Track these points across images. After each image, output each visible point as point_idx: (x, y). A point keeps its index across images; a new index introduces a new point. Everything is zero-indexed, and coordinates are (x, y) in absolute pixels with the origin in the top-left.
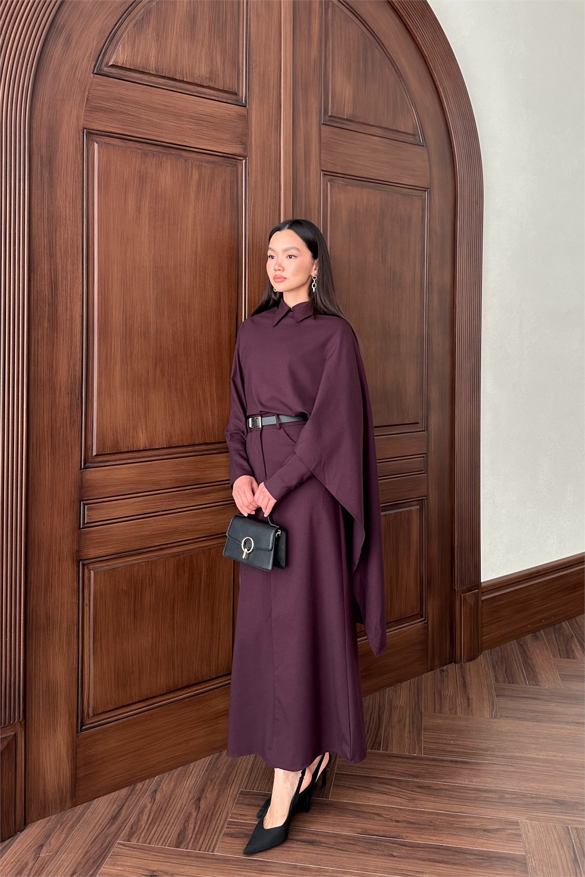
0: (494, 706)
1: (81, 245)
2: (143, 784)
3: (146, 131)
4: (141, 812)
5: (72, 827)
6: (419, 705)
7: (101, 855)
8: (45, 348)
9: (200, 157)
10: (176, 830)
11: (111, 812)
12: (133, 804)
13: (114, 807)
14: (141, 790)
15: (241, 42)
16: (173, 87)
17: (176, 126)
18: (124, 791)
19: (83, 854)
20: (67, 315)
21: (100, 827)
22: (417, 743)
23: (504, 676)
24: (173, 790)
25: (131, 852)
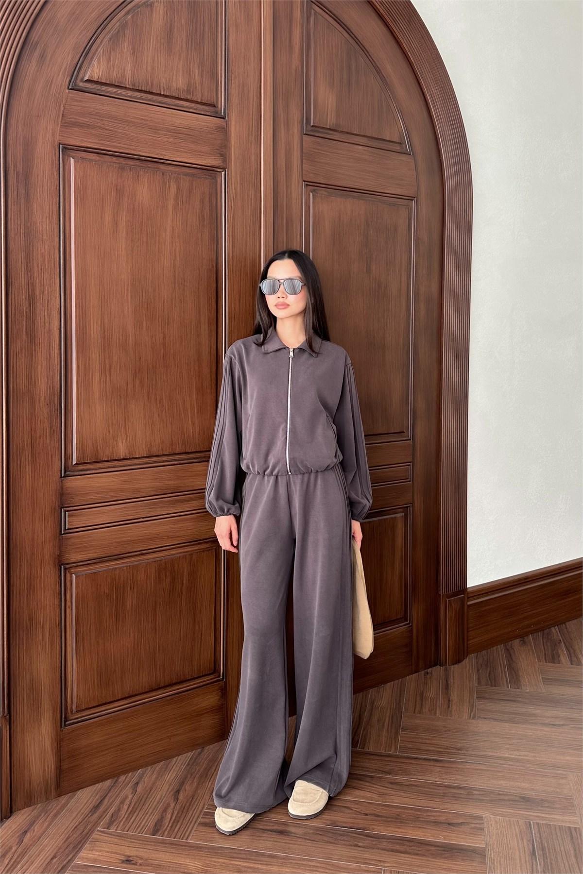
0: (473, 708)
1: (58, 259)
2: (126, 777)
3: (122, 145)
4: (122, 802)
5: (56, 815)
6: (400, 706)
7: (81, 841)
8: (23, 360)
9: (177, 169)
10: (155, 818)
11: (93, 802)
12: (115, 795)
13: (97, 797)
14: (123, 782)
15: (219, 53)
16: (150, 100)
17: (153, 140)
18: (108, 783)
19: (64, 840)
20: (45, 328)
21: (82, 816)
22: (393, 742)
23: (487, 679)
24: (154, 783)
25: (110, 839)
